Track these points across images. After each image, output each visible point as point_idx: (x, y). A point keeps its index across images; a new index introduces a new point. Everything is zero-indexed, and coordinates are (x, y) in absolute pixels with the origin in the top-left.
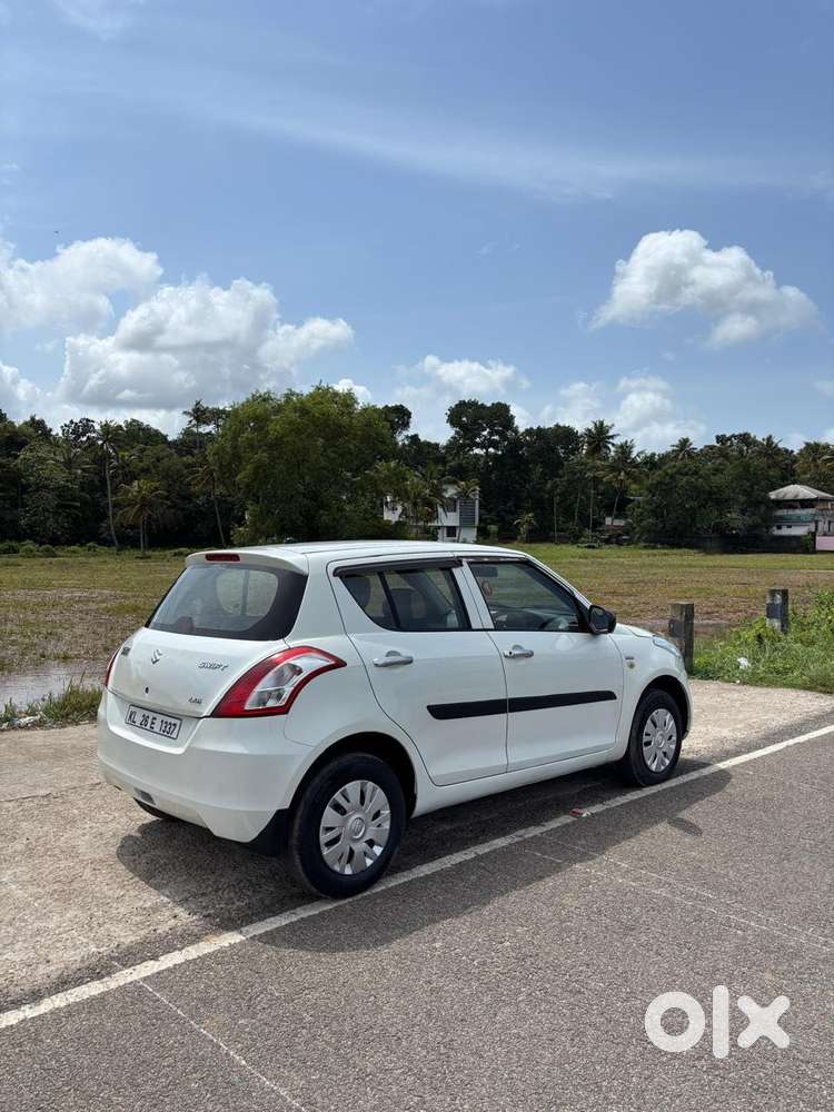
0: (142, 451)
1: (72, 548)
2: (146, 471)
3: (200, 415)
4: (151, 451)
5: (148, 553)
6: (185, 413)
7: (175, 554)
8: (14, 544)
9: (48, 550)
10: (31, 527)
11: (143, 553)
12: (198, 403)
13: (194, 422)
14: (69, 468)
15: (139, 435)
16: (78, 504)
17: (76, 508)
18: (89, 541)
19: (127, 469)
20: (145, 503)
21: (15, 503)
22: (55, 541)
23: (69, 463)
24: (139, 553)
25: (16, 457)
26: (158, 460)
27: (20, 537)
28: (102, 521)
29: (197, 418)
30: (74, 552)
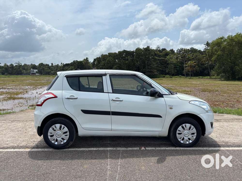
0: (193, 54)
1: (176, 76)
2: (193, 59)
3: (208, 44)
4: (195, 54)
5: (191, 78)
6: (204, 44)
7: (198, 78)
8: (165, 76)
9: (171, 77)
10: (169, 72)
11: (190, 77)
12: (208, 42)
13: (206, 47)
14: (177, 59)
15: (193, 51)
16: (178, 67)
17: (178, 68)
18: (180, 75)
19: (189, 59)
20: (191, 66)
21: (166, 67)
22: (173, 75)
23: (177, 58)
24: (189, 77)
25: (166, 57)
26: (196, 56)
27: (166, 74)
28: (183, 71)
29: (207, 46)
30: (176, 77)
